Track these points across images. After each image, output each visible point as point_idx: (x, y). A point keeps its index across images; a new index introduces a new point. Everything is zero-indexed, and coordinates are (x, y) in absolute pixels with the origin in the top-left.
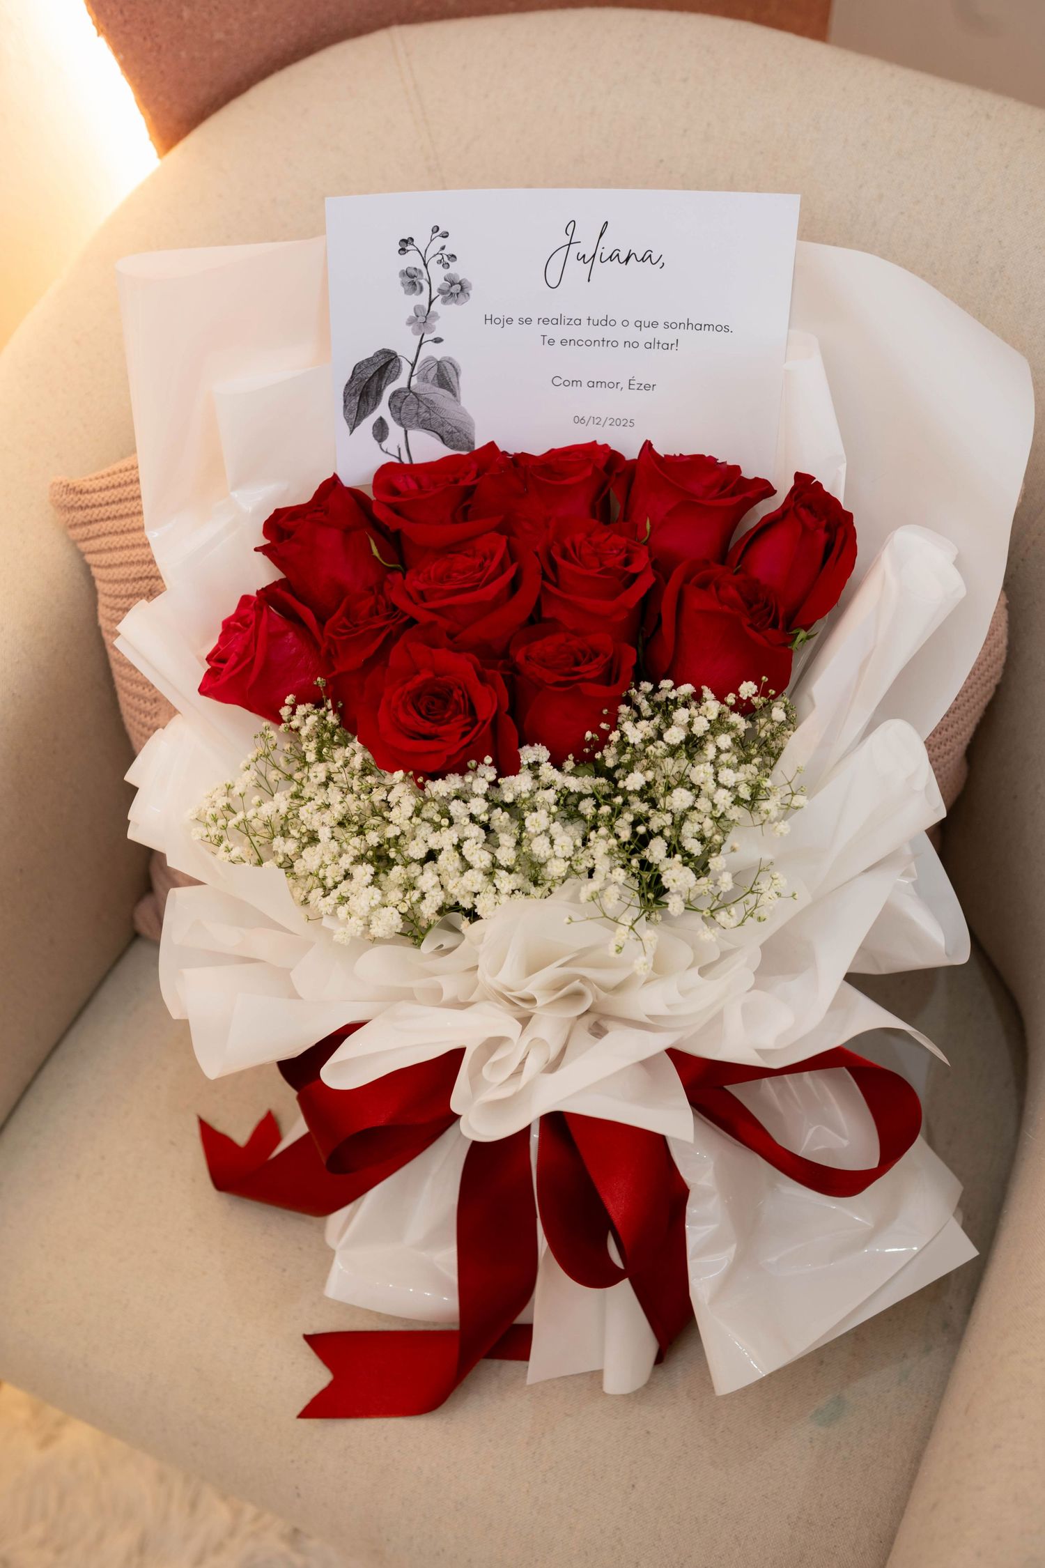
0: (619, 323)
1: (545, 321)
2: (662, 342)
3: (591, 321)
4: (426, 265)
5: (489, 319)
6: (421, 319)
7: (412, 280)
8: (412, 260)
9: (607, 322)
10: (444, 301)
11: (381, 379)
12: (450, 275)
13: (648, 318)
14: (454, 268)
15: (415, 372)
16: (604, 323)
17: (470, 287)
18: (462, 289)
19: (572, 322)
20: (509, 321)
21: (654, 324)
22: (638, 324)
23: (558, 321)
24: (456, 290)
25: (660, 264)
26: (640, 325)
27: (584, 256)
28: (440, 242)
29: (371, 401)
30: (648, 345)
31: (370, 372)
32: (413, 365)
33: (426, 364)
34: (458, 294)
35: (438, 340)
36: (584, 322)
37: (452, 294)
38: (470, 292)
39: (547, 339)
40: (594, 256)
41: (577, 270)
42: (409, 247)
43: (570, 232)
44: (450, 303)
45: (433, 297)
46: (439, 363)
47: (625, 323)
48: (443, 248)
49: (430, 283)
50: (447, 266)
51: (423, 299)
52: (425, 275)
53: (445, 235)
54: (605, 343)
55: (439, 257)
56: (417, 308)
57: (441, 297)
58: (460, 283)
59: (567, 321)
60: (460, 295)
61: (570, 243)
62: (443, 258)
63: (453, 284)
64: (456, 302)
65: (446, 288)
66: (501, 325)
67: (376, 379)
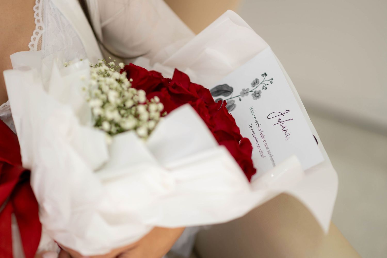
0: (264, 140)
1: (257, 122)
2: (263, 153)
3: (261, 133)
4: (261, 83)
5: (251, 108)
6: (245, 92)
7: (256, 83)
8: (261, 79)
9: (263, 137)
10: (252, 94)
11: (224, 93)
12: (261, 91)
13: (268, 146)
14: (263, 91)
15: (229, 100)
16: (262, 136)
17: (259, 98)
18: (258, 97)
19: (259, 129)
20: (253, 113)
21: (267, 148)
22: (266, 144)
23: (258, 125)
24: (257, 95)
25: (286, 139)
26: (266, 145)
27: (280, 120)
28: (269, 83)
29: (216, 94)
30: (260, 150)
31: (225, 89)
32: (231, 98)
33: (232, 101)
34: (256, 96)
35: (240, 100)
36: (260, 131)
37: (255, 95)
38: (258, 99)
39: (251, 125)
40: (282, 122)
41: (276, 120)
42: (264, 76)
43: (286, 112)
44: (253, 96)
45: (253, 91)
46: (234, 104)
47: (264, 141)
48: (268, 85)
49: (256, 87)
50: (263, 88)
51: (251, 88)
52: (258, 85)
53: (271, 83)
54: (256, 140)
55: (265, 85)
56: (248, 89)
57: (253, 93)
58: (259, 95)
59: (259, 127)
60: (256, 97)
61: (282, 114)
62: (265, 86)
63: (258, 93)
64: (254, 97)
65: (256, 92)
66: (251, 112)
67: (223, 92)
